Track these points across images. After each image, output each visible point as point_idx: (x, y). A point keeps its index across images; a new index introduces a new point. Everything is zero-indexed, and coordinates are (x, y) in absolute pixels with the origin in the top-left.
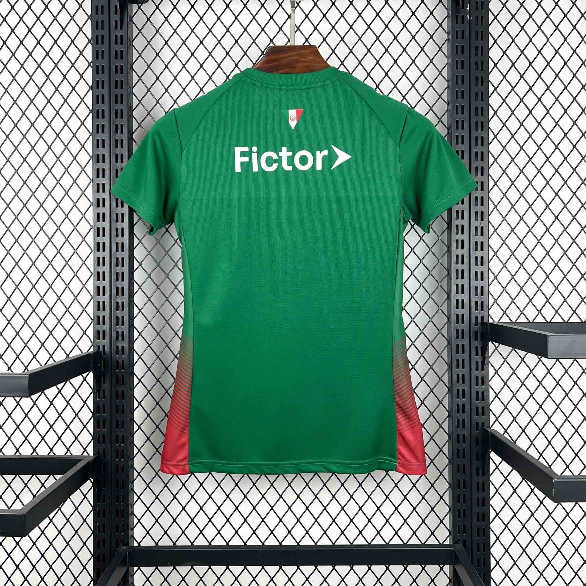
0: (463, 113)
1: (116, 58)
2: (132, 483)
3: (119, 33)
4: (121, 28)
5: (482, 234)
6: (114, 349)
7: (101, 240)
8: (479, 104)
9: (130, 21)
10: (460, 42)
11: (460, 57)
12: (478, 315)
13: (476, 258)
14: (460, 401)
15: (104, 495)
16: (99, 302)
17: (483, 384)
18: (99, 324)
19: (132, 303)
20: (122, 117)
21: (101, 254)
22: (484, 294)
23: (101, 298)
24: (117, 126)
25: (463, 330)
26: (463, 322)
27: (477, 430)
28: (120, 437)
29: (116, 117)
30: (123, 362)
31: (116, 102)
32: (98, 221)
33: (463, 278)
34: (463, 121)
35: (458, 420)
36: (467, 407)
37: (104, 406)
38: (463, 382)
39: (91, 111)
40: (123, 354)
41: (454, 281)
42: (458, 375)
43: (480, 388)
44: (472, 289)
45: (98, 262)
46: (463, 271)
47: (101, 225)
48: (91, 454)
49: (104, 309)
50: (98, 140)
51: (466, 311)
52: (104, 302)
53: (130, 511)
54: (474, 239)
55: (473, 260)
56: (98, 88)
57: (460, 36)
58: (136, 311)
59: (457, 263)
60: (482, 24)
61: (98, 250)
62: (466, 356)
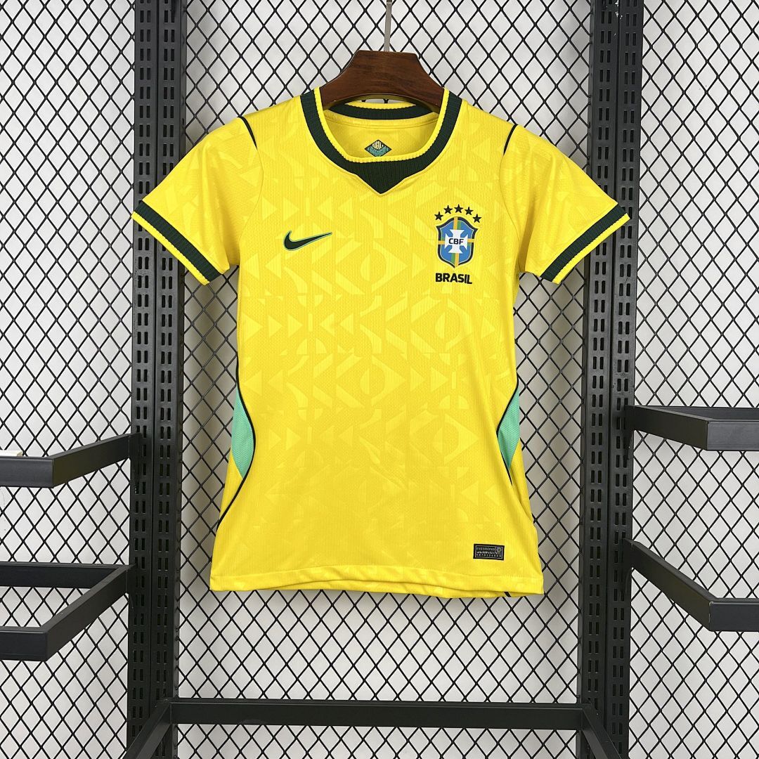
0: (607, 138)
1: (166, 59)
2: (178, 600)
3: (169, 27)
4: (173, 21)
5: (628, 294)
6: (158, 431)
7: (143, 291)
8: (629, 127)
9: (184, 11)
10: (605, 47)
11: (605, 66)
12: (620, 396)
13: (620, 324)
14: (596, 505)
15: (142, 615)
16: (139, 371)
17: (625, 485)
18: (139, 399)
19: (181, 373)
20: (172, 136)
21: (143, 310)
22: (629, 370)
23: (142, 366)
24: (165, 146)
25: (601, 415)
26: (601, 405)
27: (616, 542)
28: (164, 543)
29: (165, 135)
30: (169, 447)
31: (165, 116)
32: (140, 267)
33: (602, 348)
34: (607, 149)
35: (592, 529)
36: (604, 513)
37: (144, 503)
38: (600, 481)
39: (133, 127)
40: (169, 438)
41: (591, 353)
42: (593, 472)
43: (621, 490)
44: (614, 363)
45: (138, 320)
46: (602, 340)
47: (143, 272)
48: (127, 563)
49: (146, 380)
50: (141, 164)
51: (604, 391)
52: (146, 371)
53: (175, 636)
54: (618, 299)
55: (616, 327)
56: (142, 97)
57: (606, 39)
58: (186, 383)
59: (596, 330)
60: (635, 25)
61: (140, 305)
62: (604, 448)
